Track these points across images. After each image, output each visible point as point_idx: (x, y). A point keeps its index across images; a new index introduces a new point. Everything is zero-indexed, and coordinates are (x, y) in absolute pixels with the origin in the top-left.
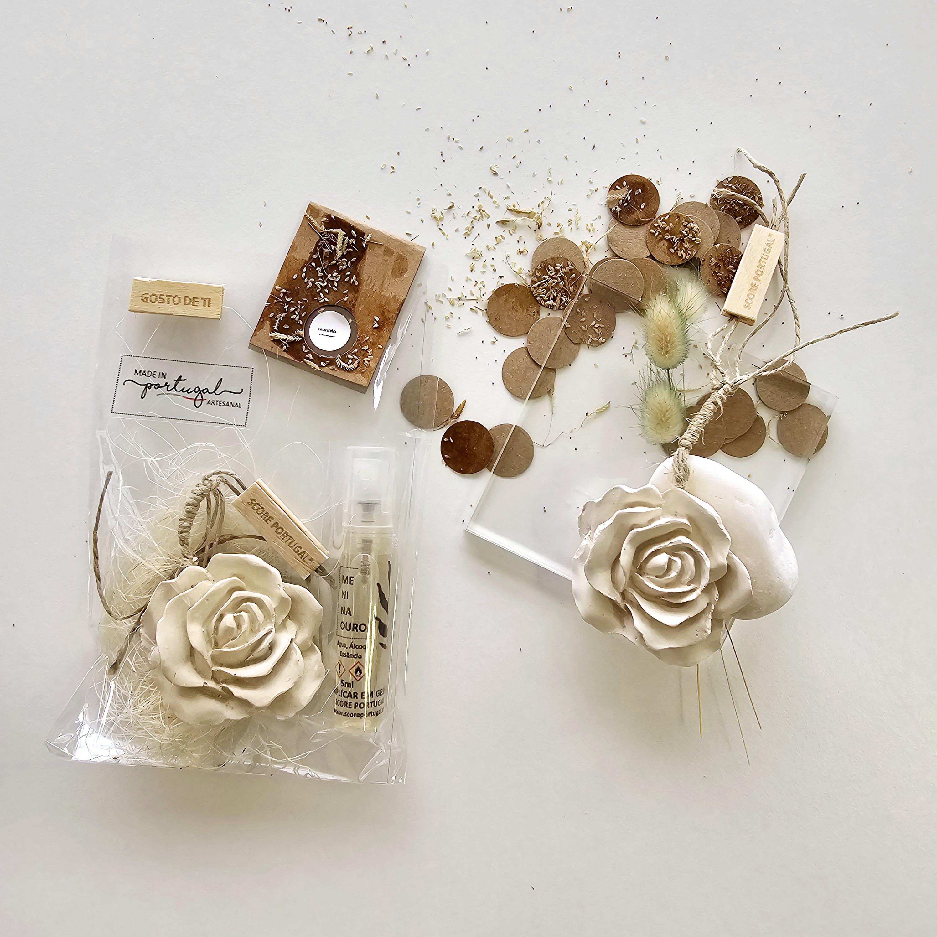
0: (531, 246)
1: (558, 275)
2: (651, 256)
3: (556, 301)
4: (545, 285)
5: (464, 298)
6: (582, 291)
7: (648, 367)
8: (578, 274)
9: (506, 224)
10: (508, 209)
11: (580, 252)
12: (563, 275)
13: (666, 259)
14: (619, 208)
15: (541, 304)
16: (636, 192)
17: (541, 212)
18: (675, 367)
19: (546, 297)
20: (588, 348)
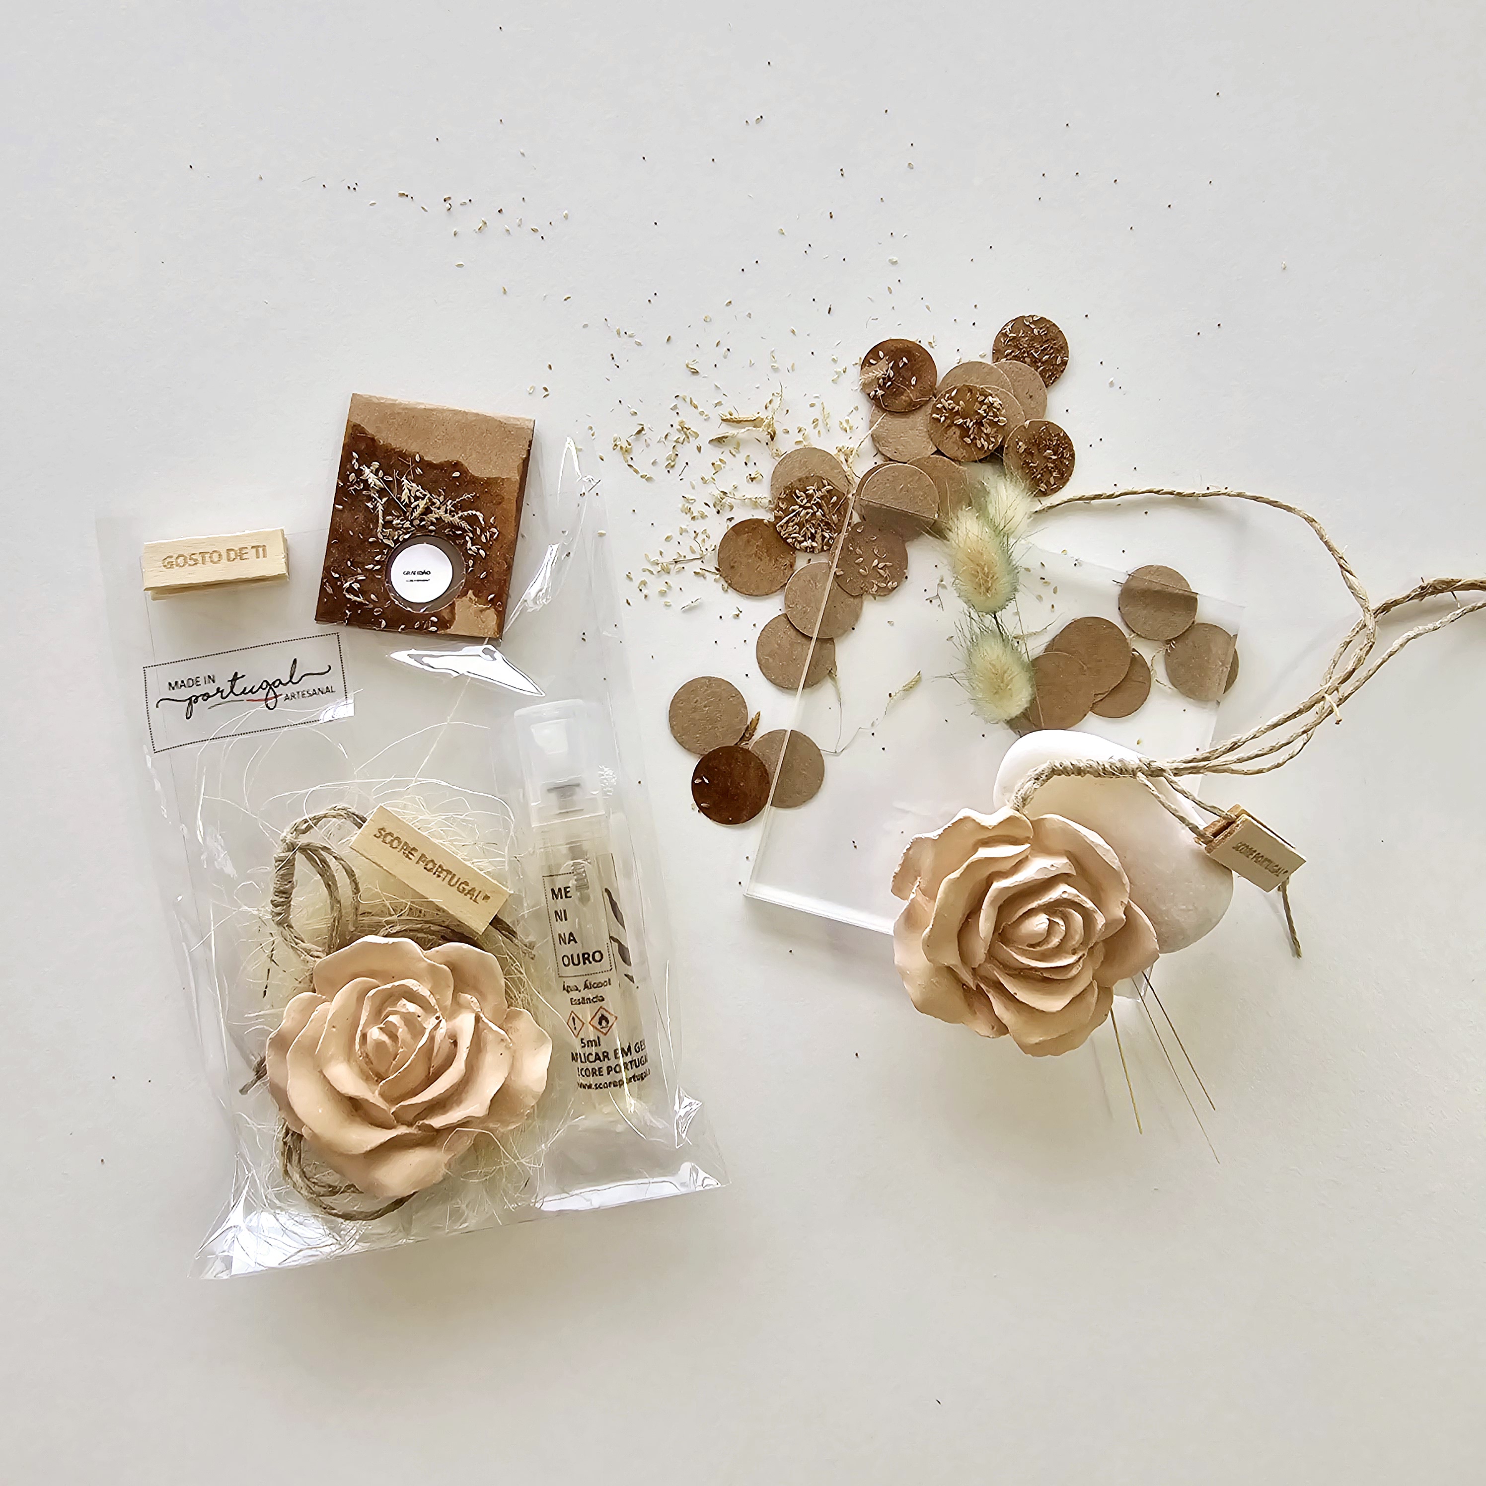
0: (766, 467)
1: (812, 502)
2: (938, 452)
3: (816, 539)
4: (796, 521)
5: (682, 559)
6: (851, 518)
7: (965, 614)
8: (841, 495)
9: (724, 441)
10: (722, 420)
11: (838, 464)
12: (820, 501)
13: (961, 453)
14: (881, 391)
15: (796, 548)
16: (900, 363)
17: (771, 417)
18: (1002, 608)
19: (800, 536)
20: (875, 599)
